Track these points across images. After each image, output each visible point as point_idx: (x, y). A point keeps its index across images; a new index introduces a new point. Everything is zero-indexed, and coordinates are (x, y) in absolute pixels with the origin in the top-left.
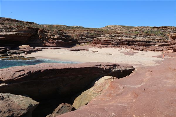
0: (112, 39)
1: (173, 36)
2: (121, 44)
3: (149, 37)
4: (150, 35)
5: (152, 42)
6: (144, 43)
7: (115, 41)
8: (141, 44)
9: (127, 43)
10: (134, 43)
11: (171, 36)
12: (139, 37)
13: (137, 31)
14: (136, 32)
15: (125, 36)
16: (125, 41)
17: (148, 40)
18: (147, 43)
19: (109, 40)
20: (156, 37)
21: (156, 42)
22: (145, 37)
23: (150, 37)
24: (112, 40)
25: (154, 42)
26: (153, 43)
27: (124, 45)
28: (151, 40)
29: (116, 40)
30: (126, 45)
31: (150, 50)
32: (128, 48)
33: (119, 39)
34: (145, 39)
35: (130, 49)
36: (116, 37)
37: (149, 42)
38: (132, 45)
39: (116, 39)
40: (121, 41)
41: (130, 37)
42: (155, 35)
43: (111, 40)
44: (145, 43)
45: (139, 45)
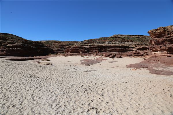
0: (82, 45)
1: (157, 32)
2: (92, 51)
3: (125, 42)
4: (127, 41)
5: (129, 47)
6: (119, 48)
7: (85, 47)
8: (116, 50)
9: (99, 50)
10: (107, 49)
11: (155, 33)
12: (115, 43)
13: (113, 37)
14: (112, 39)
15: (98, 42)
16: (97, 47)
17: (124, 45)
18: (123, 49)
19: (78, 47)
20: (133, 42)
21: (133, 48)
22: (121, 42)
23: (127, 43)
24: (83, 47)
25: (131, 47)
26: (130, 49)
27: (95, 51)
28: (128, 46)
29: (87, 47)
30: (98, 51)
31: (125, 55)
32: (98, 55)
33: (90, 45)
34: (120, 45)
35: (101, 56)
36: (88, 43)
37: (126, 47)
38: (105, 51)
39: (87, 45)
40: (92, 47)
41: (104, 43)
42: (132, 41)
43: (80, 47)
44: (121, 48)
45: (113, 51)
